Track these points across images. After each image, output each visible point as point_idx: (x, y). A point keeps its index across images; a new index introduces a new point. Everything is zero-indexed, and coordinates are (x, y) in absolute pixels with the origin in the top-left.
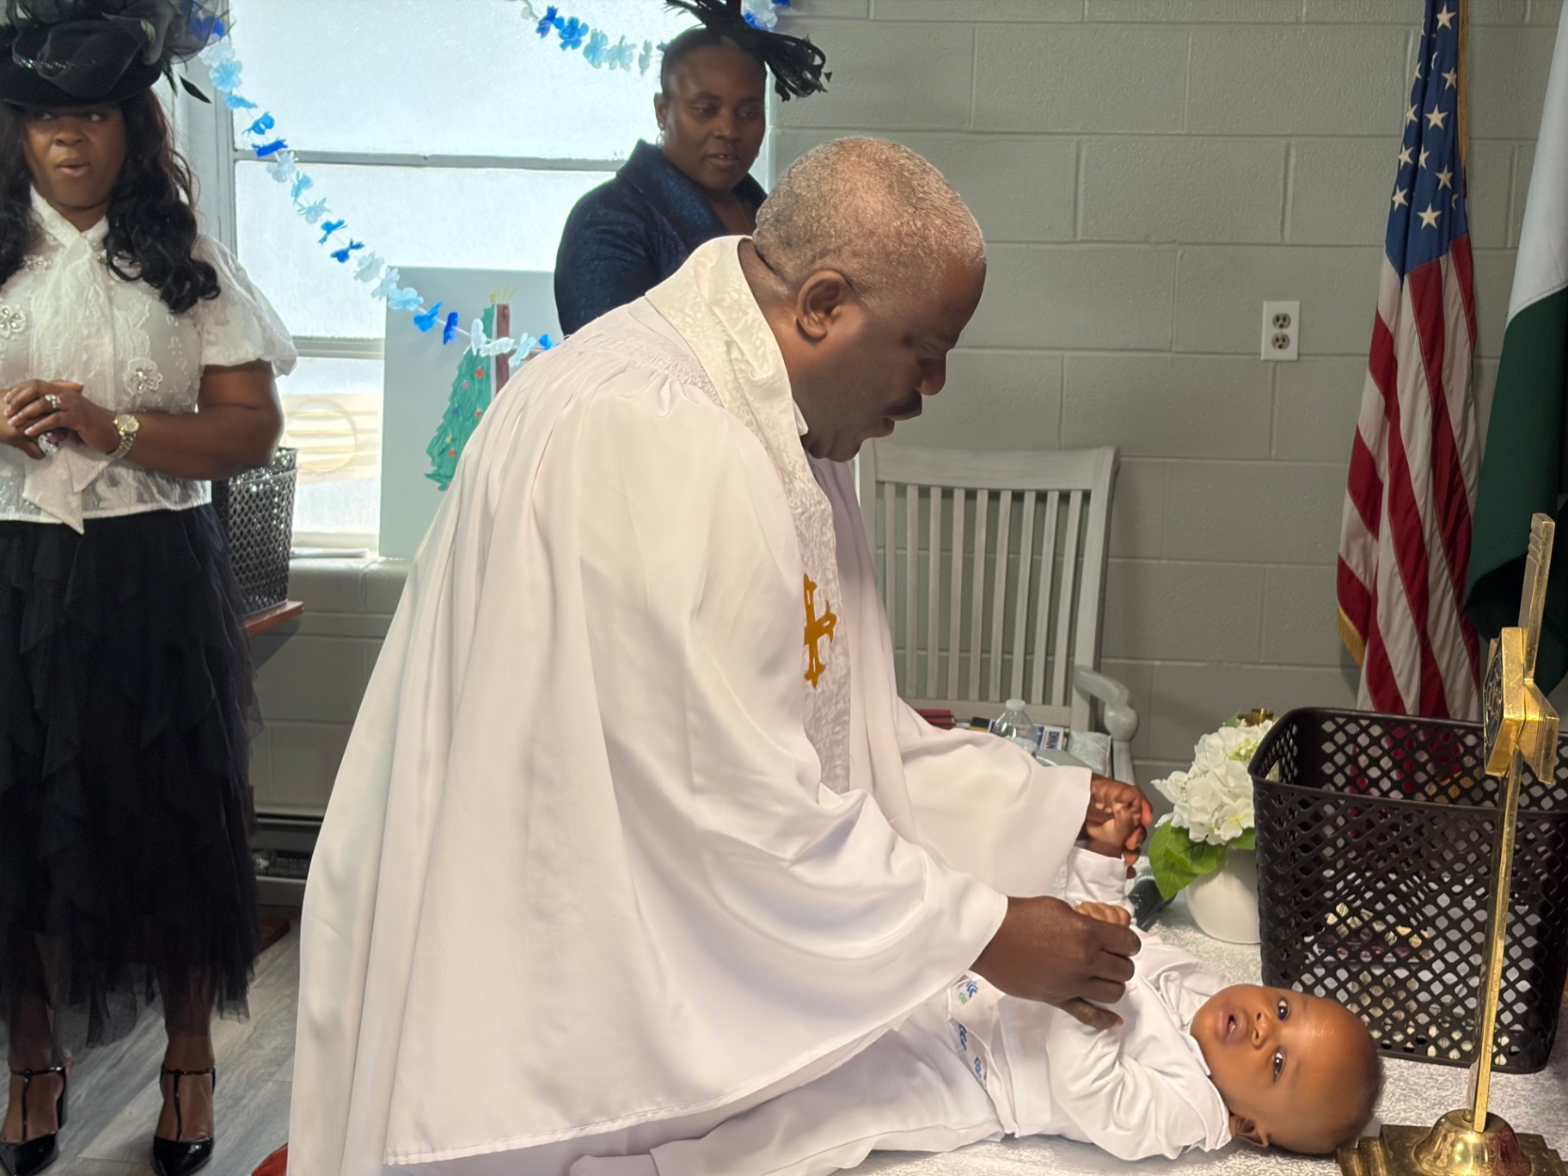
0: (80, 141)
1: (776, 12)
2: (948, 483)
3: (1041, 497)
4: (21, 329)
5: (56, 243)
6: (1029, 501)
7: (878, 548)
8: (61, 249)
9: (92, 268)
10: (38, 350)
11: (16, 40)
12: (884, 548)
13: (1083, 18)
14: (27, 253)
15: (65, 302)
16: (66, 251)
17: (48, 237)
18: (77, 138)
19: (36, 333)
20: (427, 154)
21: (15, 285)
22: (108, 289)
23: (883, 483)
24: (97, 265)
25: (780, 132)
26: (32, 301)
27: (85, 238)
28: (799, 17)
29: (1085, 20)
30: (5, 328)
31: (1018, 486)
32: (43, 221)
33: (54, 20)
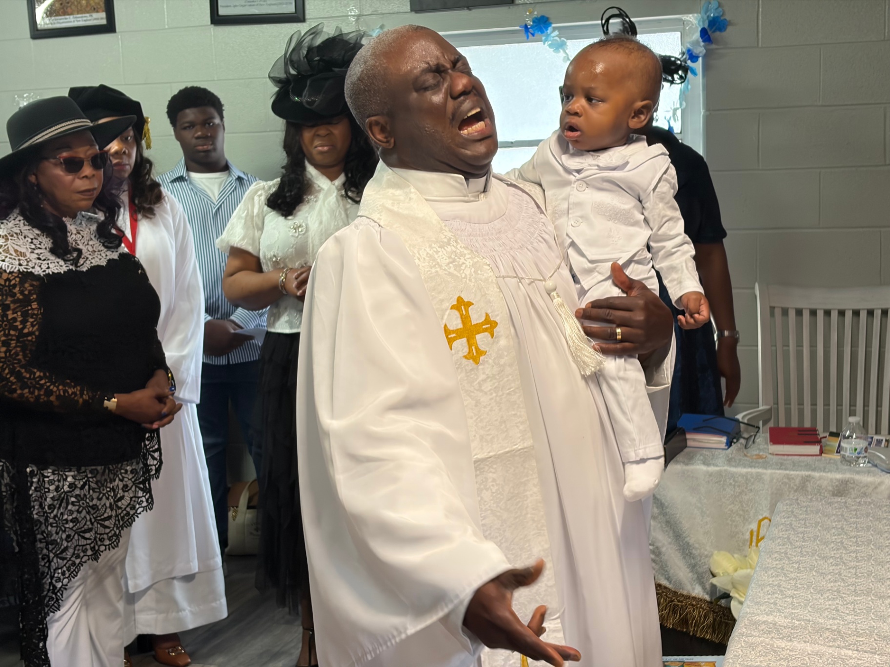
0: (328, 134)
1: (704, 47)
2: (813, 307)
3: (871, 313)
4: (303, 232)
5: (319, 188)
6: (863, 315)
7: (772, 346)
8: (322, 191)
9: (337, 200)
10: (312, 242)
11: (291, 86)
12: (776, 346)
13: (885, 37)
14: (306, 195)
15: (324, 219)
16: (325, 192)
17: (315, 185)
18: (328, 132)
19: (311, 233)
20: (513, 141)
21: (299, 210)
22: (346, 210)
23: (774, 308)
24: (339, 198)
25: (708, 113)
26: (309, 218)
27: (334, 184)
28: (717, 49)
29: (886, 39)
30: (296, 232)
31: (856, 307)
32: (312, 176)
33: (309, 73)
